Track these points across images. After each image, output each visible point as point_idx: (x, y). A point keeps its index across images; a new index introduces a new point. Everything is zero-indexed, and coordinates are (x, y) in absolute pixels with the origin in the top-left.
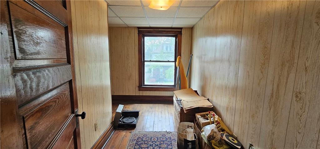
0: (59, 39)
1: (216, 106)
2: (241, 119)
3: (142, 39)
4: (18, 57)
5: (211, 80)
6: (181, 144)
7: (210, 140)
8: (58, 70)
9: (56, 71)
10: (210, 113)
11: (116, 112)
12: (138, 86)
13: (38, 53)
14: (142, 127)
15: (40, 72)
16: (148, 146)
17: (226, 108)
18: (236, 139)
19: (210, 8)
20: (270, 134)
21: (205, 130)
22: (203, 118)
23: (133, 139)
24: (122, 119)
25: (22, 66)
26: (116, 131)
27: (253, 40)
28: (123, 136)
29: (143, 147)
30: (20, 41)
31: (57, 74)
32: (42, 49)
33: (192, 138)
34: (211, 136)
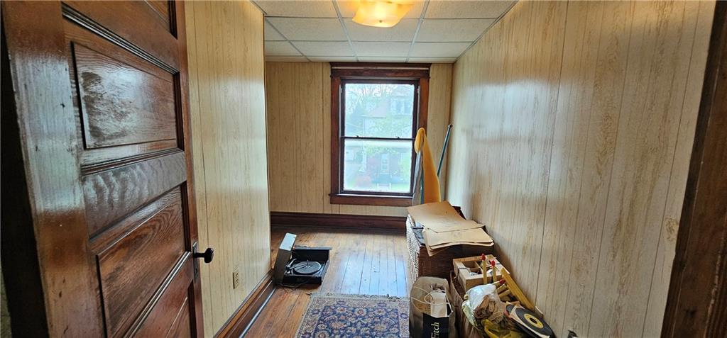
0: (162, 100)
1: (500, 244)
2: (552, 274)
3: (341, 89)
4: (89, 146)
5: (490, 184)
6: (417, 324)
7: (481, 319)
8: (159, 164)
9: (155, 167)
10: (484, 258)
11: (280, 250)
12: (329, 192)
13: (123, 134)
14: (334, 285)
15: (125, 170)
16: (345, 326)
17: (521, 249)
18: (541, 318)
19: (492, 21)
20: (613, 311)
21: (471, 297)
22: (469, 269)
23: (315, 310)
24: (292, 266)
25: (96, 162)
26: (279, 291)
27: (583, 98)
28: (293, 303)
29: (335, 327)
30: (92, 115)
31: (157, 172)
32: (129, 124)
33: (441, 312)
34: (482, 309)
